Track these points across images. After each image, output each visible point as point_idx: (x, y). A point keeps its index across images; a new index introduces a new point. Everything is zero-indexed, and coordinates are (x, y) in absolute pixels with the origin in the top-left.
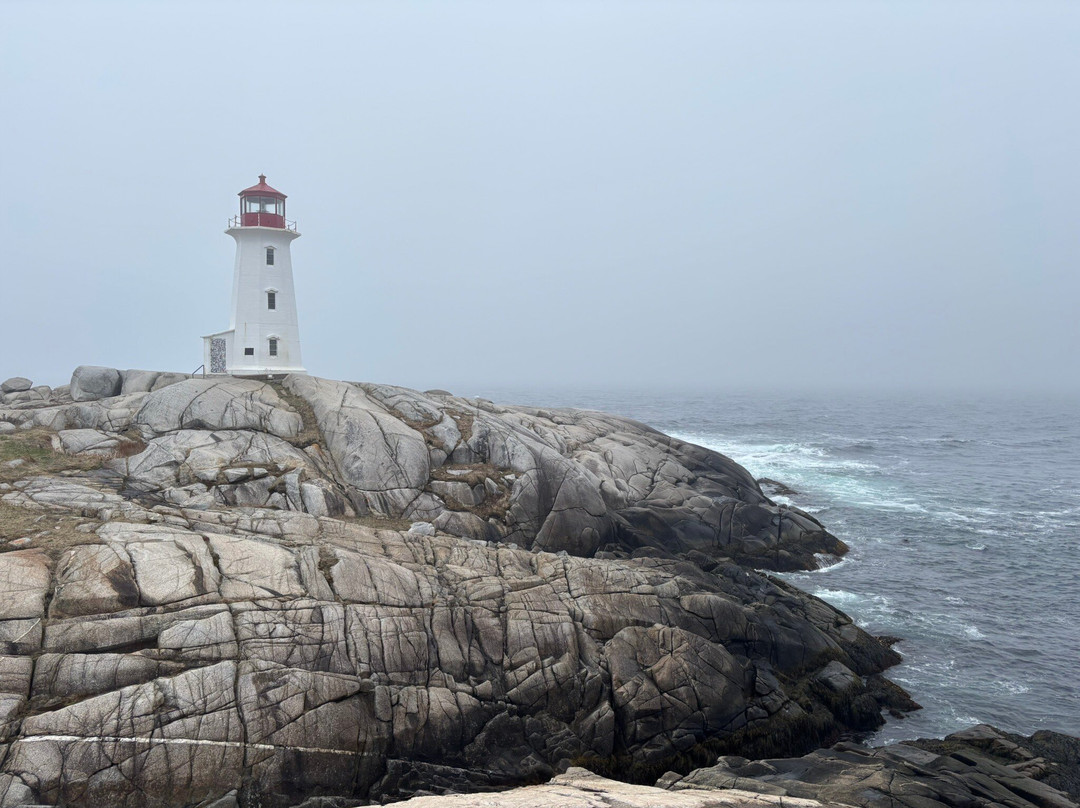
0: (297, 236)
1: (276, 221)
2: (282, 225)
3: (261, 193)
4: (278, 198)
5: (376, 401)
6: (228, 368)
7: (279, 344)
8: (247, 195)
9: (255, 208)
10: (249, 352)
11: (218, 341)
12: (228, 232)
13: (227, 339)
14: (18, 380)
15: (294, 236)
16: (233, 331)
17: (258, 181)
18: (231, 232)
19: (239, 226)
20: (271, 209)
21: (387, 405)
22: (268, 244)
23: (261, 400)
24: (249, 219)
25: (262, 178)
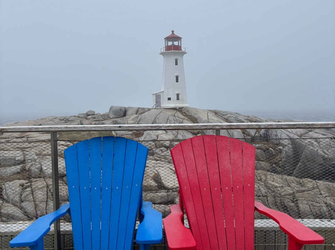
0: (186, 53)
1: (178, 48)
2: (181, 50)
3: (173, 38)
4: (178, 39)
5: (219, 116)
6: (161, 105)
7: (180, 96)
8: (168, 39)
9: (170, 43)
10: (169, 99)
11: (158, 95)
12: (161, 54)
13: (161, 94)
14: (90, 111)
15: (184, 53)
16: (163, 91)
17: (171, 33)
18: (162, 54)
19: (165, 51)
20: (176, 43)
21: (224, 118)
22: (176, 57)
23: (178, 117)
24: (168, 48)
25: (173, 31)
